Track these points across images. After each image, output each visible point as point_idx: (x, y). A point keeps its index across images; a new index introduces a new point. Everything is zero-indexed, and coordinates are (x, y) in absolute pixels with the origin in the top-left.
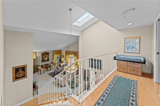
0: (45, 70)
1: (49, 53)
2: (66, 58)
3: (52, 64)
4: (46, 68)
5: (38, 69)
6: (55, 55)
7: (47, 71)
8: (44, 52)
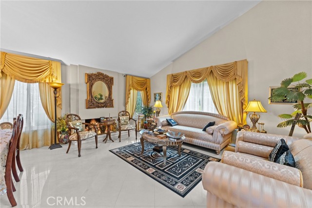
0: (101, 138)
1: (112, 79)
2: (169, 97)
3: (125, 118)
4: (103, 132)
5: (70, 129)
6: (132, 91)
7: (105, 140)
8: (95, 72)
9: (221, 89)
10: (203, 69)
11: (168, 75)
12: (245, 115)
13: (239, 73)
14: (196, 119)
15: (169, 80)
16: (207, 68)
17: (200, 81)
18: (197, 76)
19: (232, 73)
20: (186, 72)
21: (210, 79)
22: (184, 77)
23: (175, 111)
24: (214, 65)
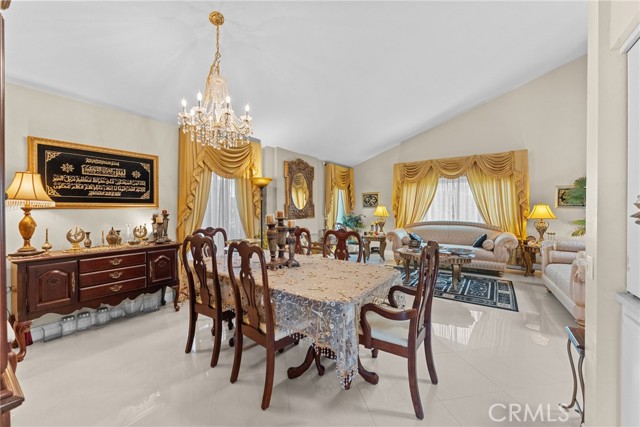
1: (312, 169)
9: (490, 188)
10: (462, 159)
11: (395, 165)
12: (525, 223)
13: (518, 167)
14: (454, 232)
15: (398, 172)
16: (468, 158)
17: (457, 176)
18: (452, 168)
19: (508, 168)
20: (431, 161)
21: (472, 173)
22: (428, 169)
23: (408, 223)
24: (479, 153)
